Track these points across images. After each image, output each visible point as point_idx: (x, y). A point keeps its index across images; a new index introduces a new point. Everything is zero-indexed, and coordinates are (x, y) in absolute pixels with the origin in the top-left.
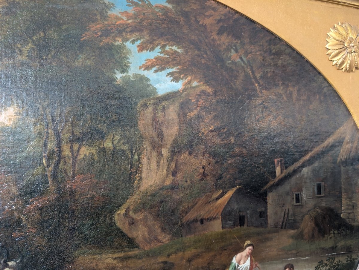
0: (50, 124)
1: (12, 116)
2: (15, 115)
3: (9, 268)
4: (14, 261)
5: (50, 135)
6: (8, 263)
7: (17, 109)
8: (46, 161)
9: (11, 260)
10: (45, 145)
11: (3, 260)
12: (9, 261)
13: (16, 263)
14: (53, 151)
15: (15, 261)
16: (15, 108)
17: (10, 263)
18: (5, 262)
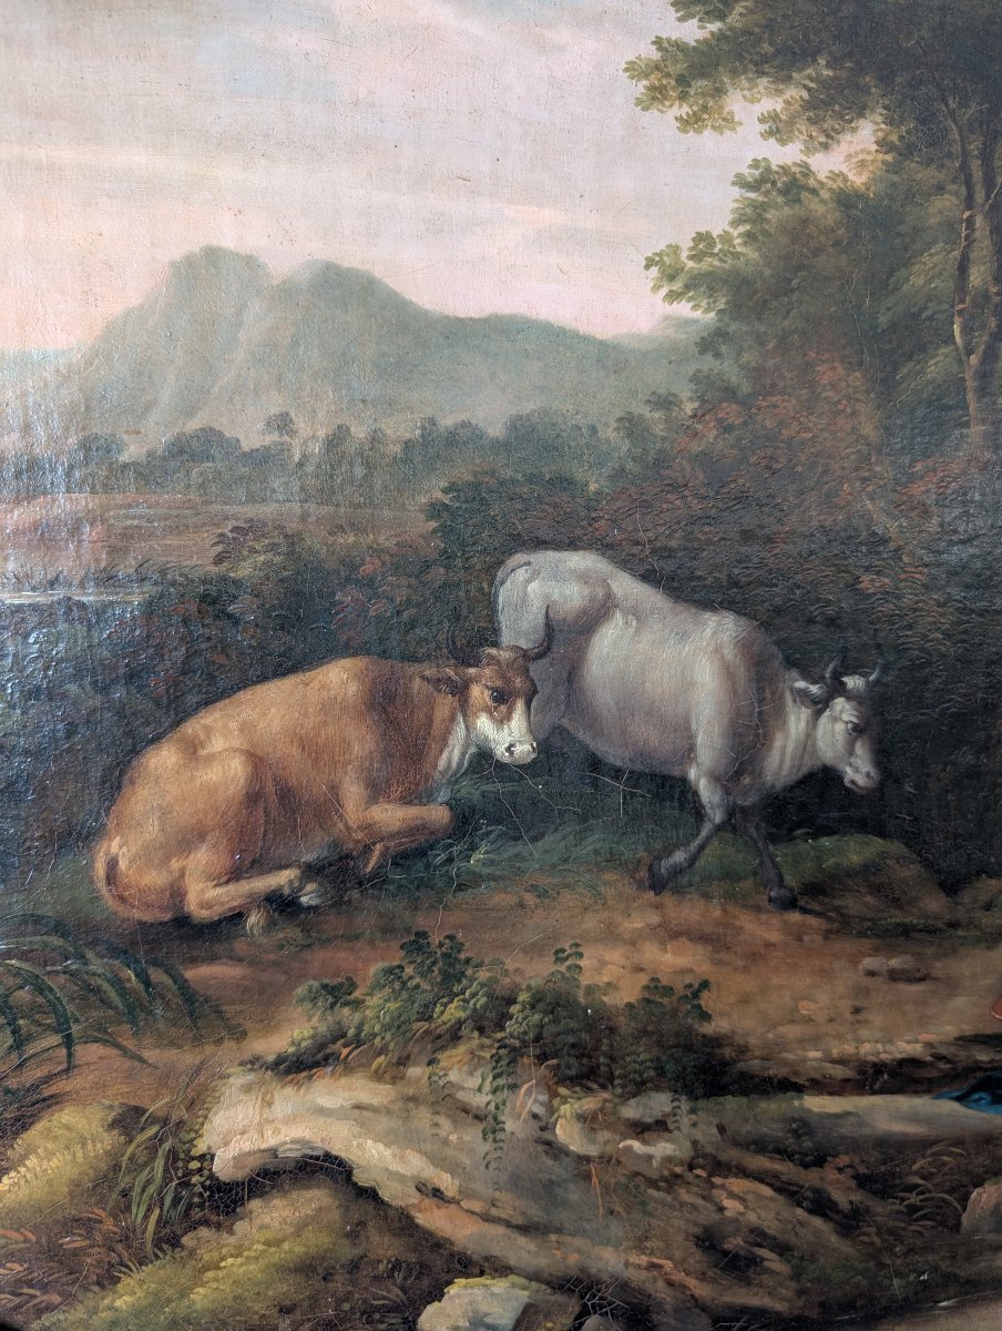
0: (980, 196)
1: (869, 153)
2: (876, 151)
3: (849, 698)
4: (860, 674)
5: (977, 234)
6: (845, 679)
7: (883, 126)
8: (961, 332)
9: (852, 671)
10: (963, 268)
11: (831, 666)
12: (846, 675)
13: (867, 682)
14: (986, 297)
15: (863, 676)
16: (878, 124)
17: (853, 682)
18: (837, 676)
